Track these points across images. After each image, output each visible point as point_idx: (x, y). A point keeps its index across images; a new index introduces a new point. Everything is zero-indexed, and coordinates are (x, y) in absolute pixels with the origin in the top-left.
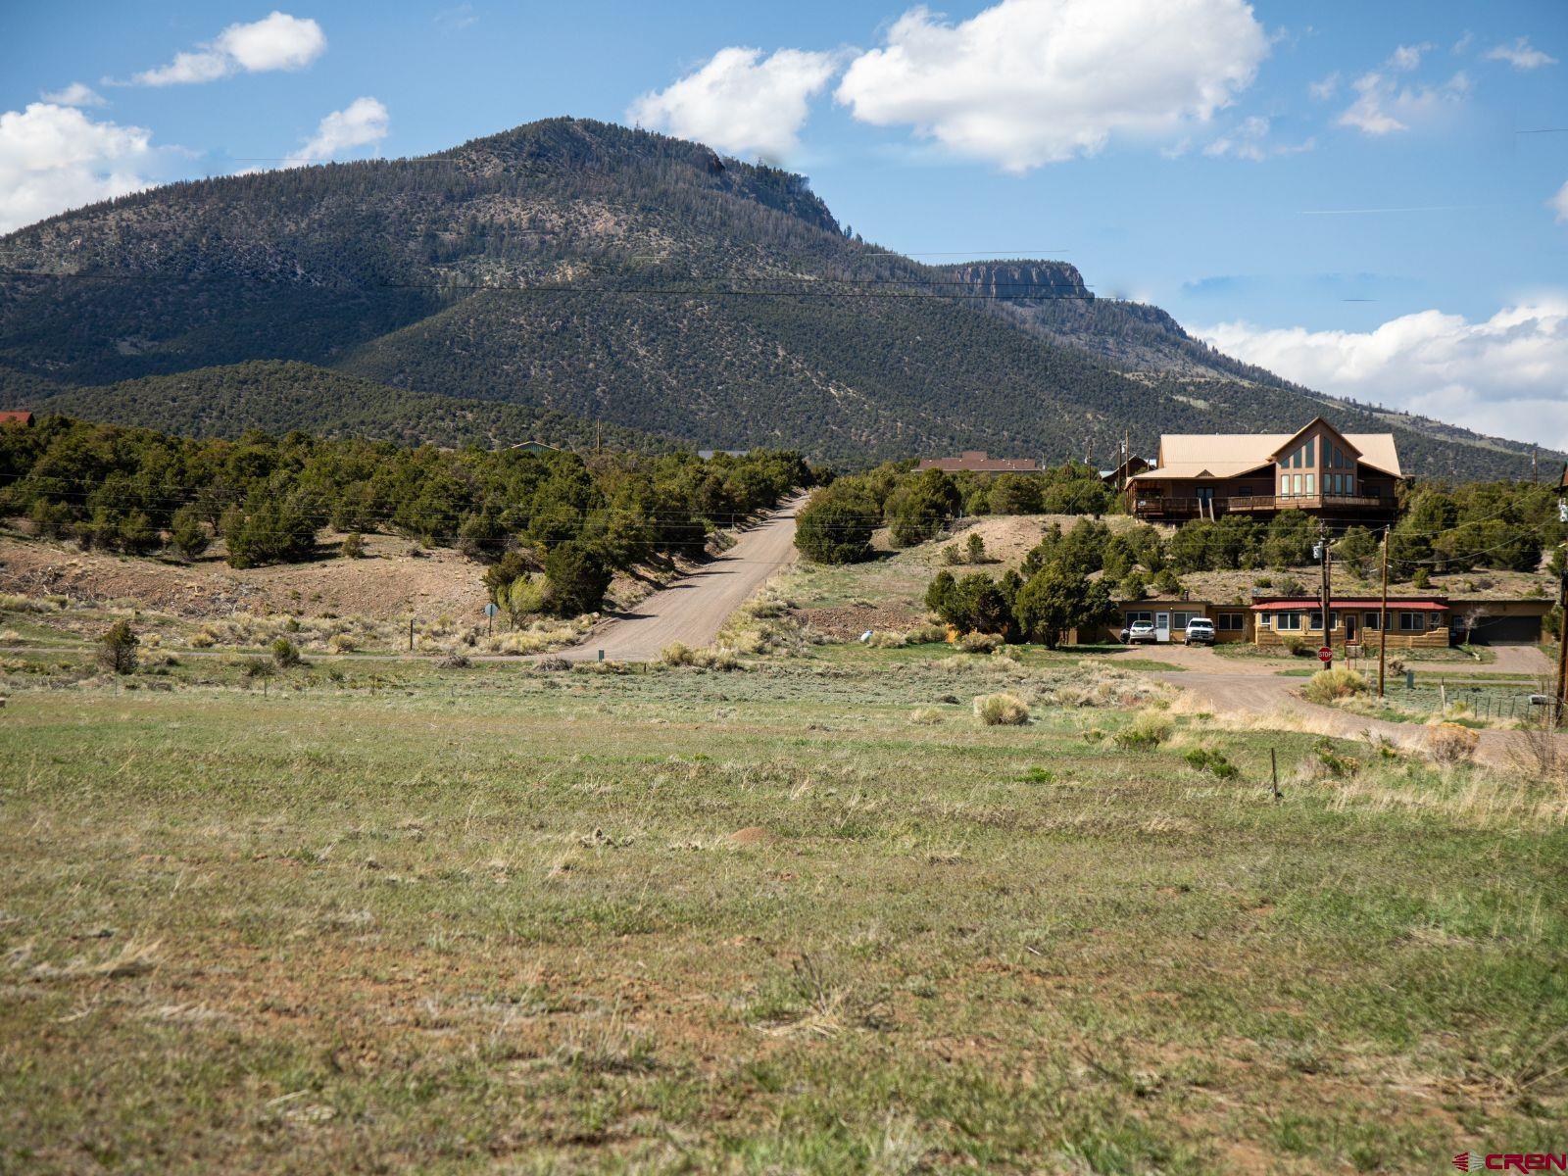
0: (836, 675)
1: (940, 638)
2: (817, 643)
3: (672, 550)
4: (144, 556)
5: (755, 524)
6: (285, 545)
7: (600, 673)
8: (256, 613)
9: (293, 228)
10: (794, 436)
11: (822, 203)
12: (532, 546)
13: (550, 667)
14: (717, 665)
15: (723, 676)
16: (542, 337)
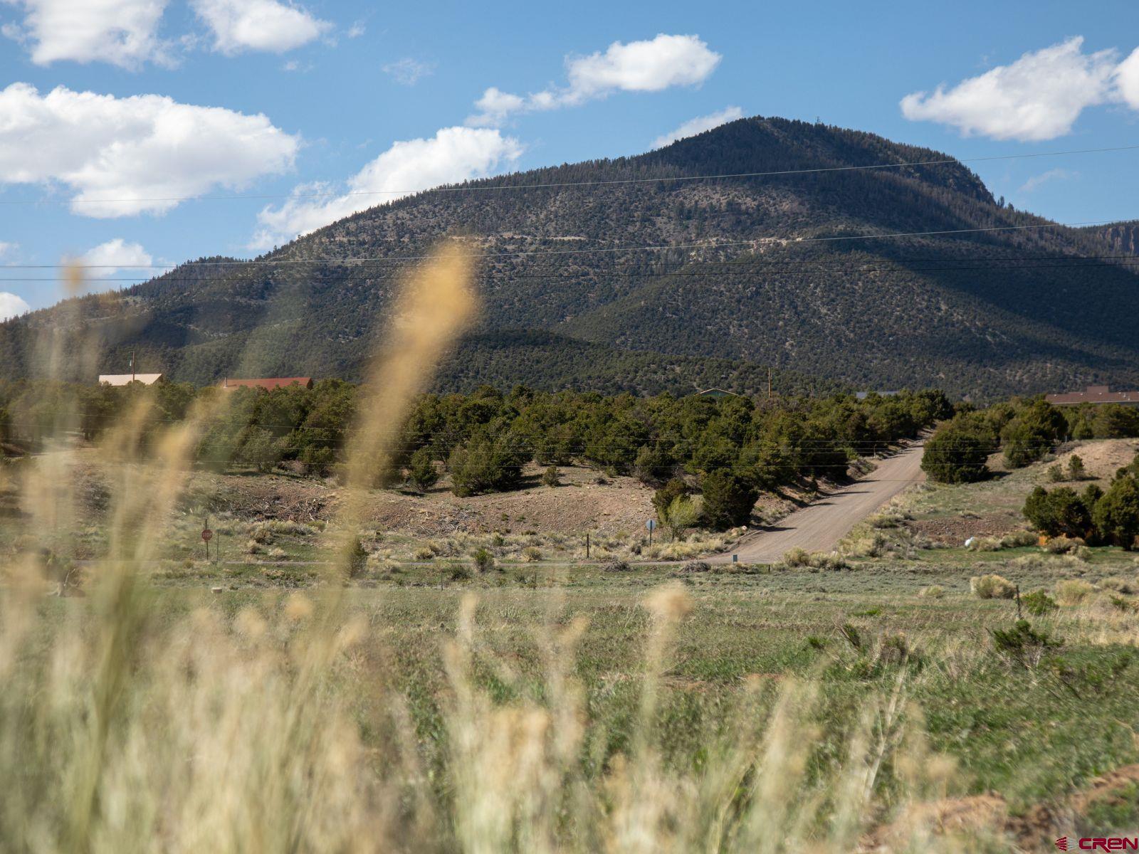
0: (926, 572)
1: (1031, 543)
2: (925, 548)
3: (818, 474)
4: (388, 488)
5: (896, 452)
6: (497, 477)
7: (732, 573)
8: (473, 532)
9: (534, 218)
10: (956, 378)
11: (977, 178)
12: (696, 474)
13: (693, 569)
14: (828, 565)
15: (833, 575)
16: (739, 301)
